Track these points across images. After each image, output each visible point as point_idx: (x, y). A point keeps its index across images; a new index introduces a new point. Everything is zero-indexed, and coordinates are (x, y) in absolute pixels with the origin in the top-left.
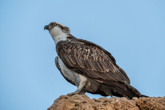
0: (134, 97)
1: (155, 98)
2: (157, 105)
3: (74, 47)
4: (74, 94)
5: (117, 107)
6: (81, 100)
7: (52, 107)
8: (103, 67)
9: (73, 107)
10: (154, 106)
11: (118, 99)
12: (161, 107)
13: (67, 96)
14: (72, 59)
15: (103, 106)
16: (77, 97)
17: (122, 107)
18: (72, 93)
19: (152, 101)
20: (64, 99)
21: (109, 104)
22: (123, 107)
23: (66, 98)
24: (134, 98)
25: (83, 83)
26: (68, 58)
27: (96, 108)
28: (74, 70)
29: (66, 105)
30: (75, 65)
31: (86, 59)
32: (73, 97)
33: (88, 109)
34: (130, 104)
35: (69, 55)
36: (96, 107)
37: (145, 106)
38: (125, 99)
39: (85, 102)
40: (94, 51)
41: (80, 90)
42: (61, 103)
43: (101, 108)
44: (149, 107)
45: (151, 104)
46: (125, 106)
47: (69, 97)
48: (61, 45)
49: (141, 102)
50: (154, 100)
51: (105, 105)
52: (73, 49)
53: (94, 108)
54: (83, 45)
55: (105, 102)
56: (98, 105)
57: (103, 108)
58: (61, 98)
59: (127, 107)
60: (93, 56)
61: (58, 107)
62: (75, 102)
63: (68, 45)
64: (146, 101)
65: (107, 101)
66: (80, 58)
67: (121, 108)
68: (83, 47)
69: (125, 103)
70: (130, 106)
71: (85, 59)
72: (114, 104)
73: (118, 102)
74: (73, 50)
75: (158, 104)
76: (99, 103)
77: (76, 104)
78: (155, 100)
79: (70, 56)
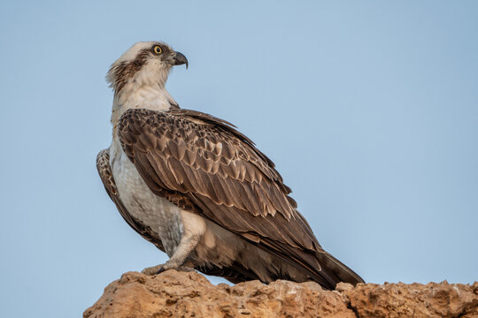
0: (341, 283)
1: (403, 286)
2: (409, 306)
3: (177, 131)
4: (162, 270)
5: (289, 311)
6: (185, 287)
7: (97, 307)
8: (262, 200)
9: (161, 308)
10: (401, 309)
11: (293, 289)
12: (421, 312)
13: (143, 276)
14: (173, 167)
15: (250, 305)
16: (174, 278)
17: (305, 311)
18: (157, 267)
19: (394, 295)
20: (134, 284)
21: (268, 300)
22: (310, 312)
23: (141, 281)
24: (341, 285)
25: (193, 238)
26: (162, 163)
27: (227, 311)
28: (174, 199)
29: (141, 302)
30: (182, 186)
31: (212, 170)
32: (160, 277)
33: (204, 315)
34: (328, 303)
35: (164, 154)
36: (227, 308)
37: (372, 309)
38: (313, 287)
39: (195, 295)
40: (234, 149)
41: (182, 260)
42: (124, 296)
43: (243, 313)
44: (385, 312)
45: (391, 302)
46: (314, 307)
47: (149, 277)
48: (139, 123)
49: (361, 297)
50: (400, 293)
51: (256, 304)
52: (175, 136)
53: (223, 311)
54: (200, 129)
55: (254, 296)
56: (235, 305)
57: (249, 314)
58: (125, 280)
59: (321, 311)
60: (232, 163)
61: (116, 308)
62: (167, 294)
63: (160, 125)
64: (377, 296)
65: (261, 293)
66: (195, 165)
67: (303, 315)
68: (202, 134)
69: (315, 300)
70: (328, 307)
71: (209, 170)
72: (282, 302)
73: (295, 295)
74: (176, 140)
75: (413, 303)
76: (238, 298)
77: (169, 297)
78: (404, 293)
79: (168, 156)
